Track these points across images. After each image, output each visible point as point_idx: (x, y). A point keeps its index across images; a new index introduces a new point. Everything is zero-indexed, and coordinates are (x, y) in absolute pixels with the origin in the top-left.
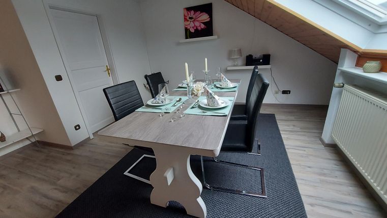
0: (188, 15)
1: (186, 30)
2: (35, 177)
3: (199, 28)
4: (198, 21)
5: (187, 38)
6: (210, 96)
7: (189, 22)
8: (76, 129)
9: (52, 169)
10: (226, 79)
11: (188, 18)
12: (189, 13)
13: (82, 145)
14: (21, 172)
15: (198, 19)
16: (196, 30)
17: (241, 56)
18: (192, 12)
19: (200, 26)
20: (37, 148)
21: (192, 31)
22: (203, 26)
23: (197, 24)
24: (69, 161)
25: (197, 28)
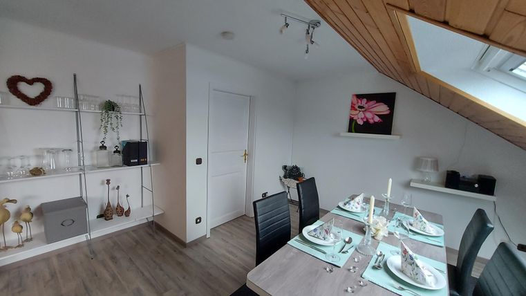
0: (358, 102)
1: (351, 120)
2: (143, 275)
3: (371, 121)
4: (371, 112)
5: (350, 131)
6: (409, 260)
7: (357, 112)
8: (197, 223)
9: (161, 269)
10: (423, 219)
11: (356, 107)
12: (360, 101)
13: (196, 245)
14: (131, 261)
15: (372, 110)
16: (367, 123)
17: (437, 170)
18: (365, 100)
19: (373, 119)
20: (151, 232)
21: (361, 123)
22: (377, 119)
23: (369, 115)
24: (179, 264)
25: (367, 120)
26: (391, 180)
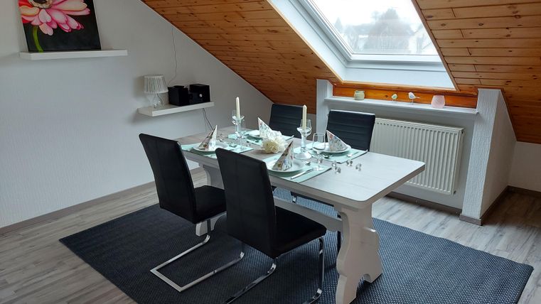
1: (28, 27)
3: (66, 28)
4: (60, 10)
7: (35, 10)
16: (58, 30)
19: (67, 22)
21: (49, 31)
22: (74, 24)
23: (59, 17)
25: (59, 26)
26: (238, 98)
